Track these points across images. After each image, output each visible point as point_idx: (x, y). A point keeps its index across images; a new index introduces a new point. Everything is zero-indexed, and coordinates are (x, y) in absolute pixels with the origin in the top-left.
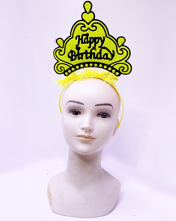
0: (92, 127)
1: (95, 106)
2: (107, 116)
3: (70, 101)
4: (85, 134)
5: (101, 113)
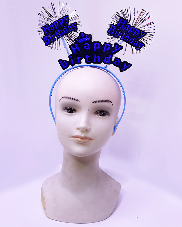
0: (89, 127)
3: (64, 97)
4: (82, 134)
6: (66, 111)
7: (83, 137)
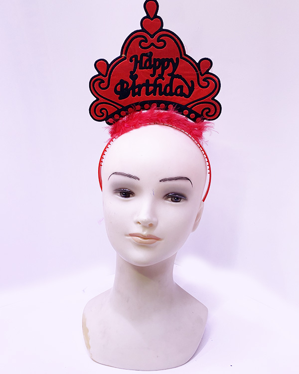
0: (154, 220)
1: (160, 181)
2: (181, 199)
3: (116, 173)
4: (143, 231)
5: (170, 194)
6: (119, 194)
7: (145, 236)
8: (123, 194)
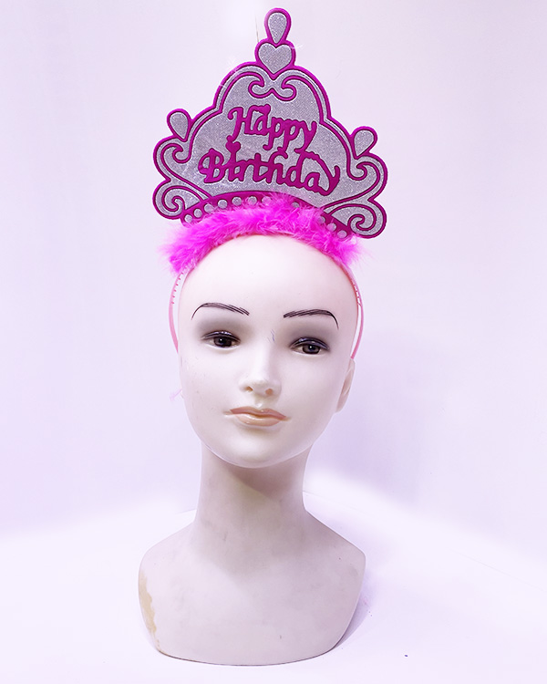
0: (275, 382)
2: (319, 348)
3: (206, 305)
4: (257, 402)
6: (212, 341)
8: (220, 342)
